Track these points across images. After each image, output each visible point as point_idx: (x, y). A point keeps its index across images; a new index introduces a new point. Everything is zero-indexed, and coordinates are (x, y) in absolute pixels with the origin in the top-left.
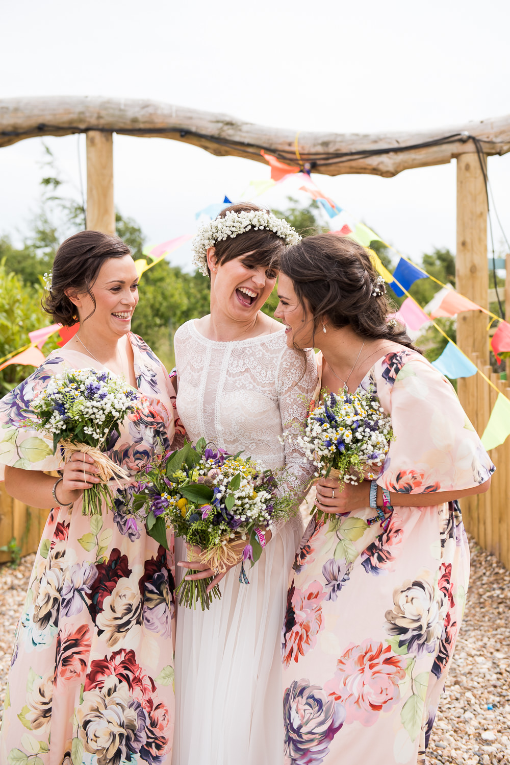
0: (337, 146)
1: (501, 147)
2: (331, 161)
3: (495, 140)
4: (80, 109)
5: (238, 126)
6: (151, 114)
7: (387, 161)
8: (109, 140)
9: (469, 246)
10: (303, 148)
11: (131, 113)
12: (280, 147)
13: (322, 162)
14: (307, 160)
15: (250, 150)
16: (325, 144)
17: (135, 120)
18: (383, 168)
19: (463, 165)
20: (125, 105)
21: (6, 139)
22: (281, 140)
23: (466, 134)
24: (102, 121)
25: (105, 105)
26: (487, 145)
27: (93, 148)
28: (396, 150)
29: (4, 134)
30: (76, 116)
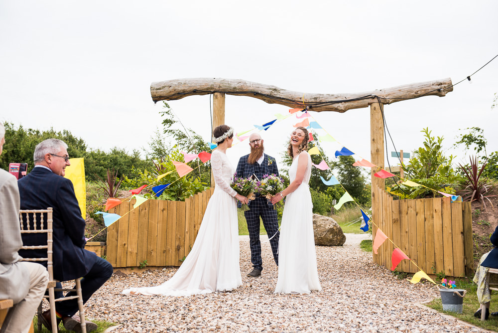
0: (320, 99)
1: (389, 101)
2: (317, 106)
3: (386, 98)
4: (212, 83)
5: (279, 91)
6: (242, 86)
7: (341, 106)
8: (223, 96)
9: (376, 141)
10: (306, 100)
11: (233, 85)
12: (296, 100)
13: (314, 106)
14: (308, 105)
15: (284, 101)
16: (316, 98)
17: (235, 88)
18: (339, 109)
19: (373, 108)
20: (231, 82)
21: (180, 95)
22: (297, 97)
23: (374, 95)
24: (221, 88)
25: (222, 82)
26: (383, 100)
27: (216, 100)
28: (345, 101)
29: (179, 94)
30: (209, 86)
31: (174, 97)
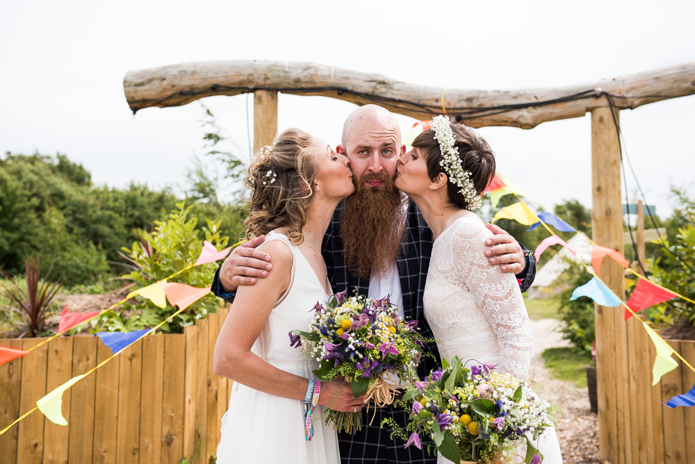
0: (480, 102)
1: (633, 102)
2: (474, 115)
3: (626, 95)
4: (249, 71)
5: (390, 85)
6: (312, 75)
7: (527, 115)
8: (275, 98)
9: (604, 191)
10: (449, 103)
11: (294, 75)
12: (428, 103)
13: (466, 116)
14: (453, 114)
15: (401, 105)
16: (470, 100)
17: (298, 81)
18: (522, 121)
19: (597, 118)
20: (289, 68)
21: (184, 98)
22: (429, 97)
23: (600, 90)
24: (268, 82)
25: (271, 68)
26: (619, 100)
27: (259, 106)
28: (535, 105)
29: (182, 93)
30: (244, 78)
31: (172, 101)
